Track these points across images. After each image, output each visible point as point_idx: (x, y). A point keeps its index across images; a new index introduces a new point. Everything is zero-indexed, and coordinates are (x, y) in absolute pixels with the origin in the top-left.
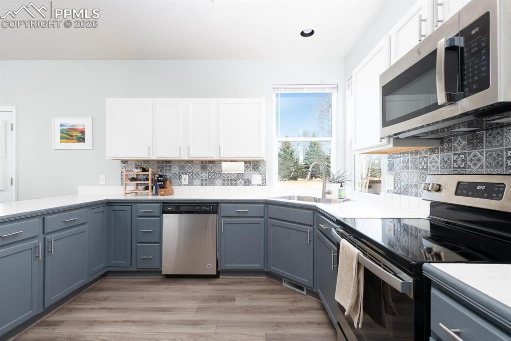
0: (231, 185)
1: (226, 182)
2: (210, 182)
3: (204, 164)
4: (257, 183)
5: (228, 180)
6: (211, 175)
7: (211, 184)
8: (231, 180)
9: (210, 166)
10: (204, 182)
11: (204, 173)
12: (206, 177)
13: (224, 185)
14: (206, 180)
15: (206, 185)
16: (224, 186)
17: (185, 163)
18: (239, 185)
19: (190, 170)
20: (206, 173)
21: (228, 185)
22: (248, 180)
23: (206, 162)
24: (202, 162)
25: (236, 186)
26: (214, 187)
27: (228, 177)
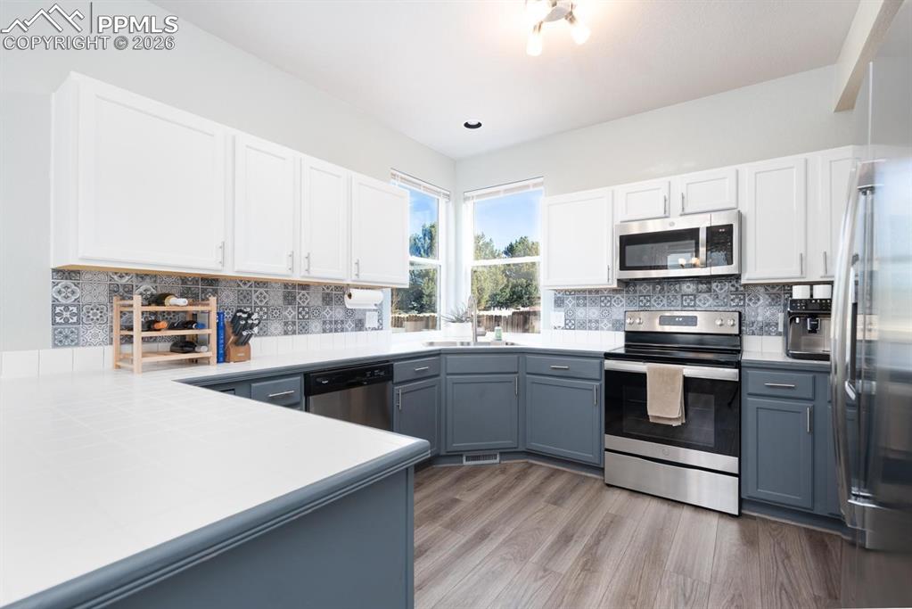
0: (336, 331)
1: (328, 326)
2: (301, 328)
3: (290, 289)
4: (372, 326)
5: (331, 322)
6: (304, 313)
7: (304, 331)
8: (336, 322)
9: (301, 295)
10: (290, 328)
11: (290, 308)
12: (294, 317)
13: (324, 331)
14: (294, 323)
15: (294, 333)
16: (325, 334)
17: (250, 286)
18: (347, 330)
19: (261, 301)
20: (294, 310)
21: (331, 331)
22: (360, 320)
23: (294, 286)
24: (286, 285)
25: (342, 333)
26: (309, 336)
27: (331, 317)
